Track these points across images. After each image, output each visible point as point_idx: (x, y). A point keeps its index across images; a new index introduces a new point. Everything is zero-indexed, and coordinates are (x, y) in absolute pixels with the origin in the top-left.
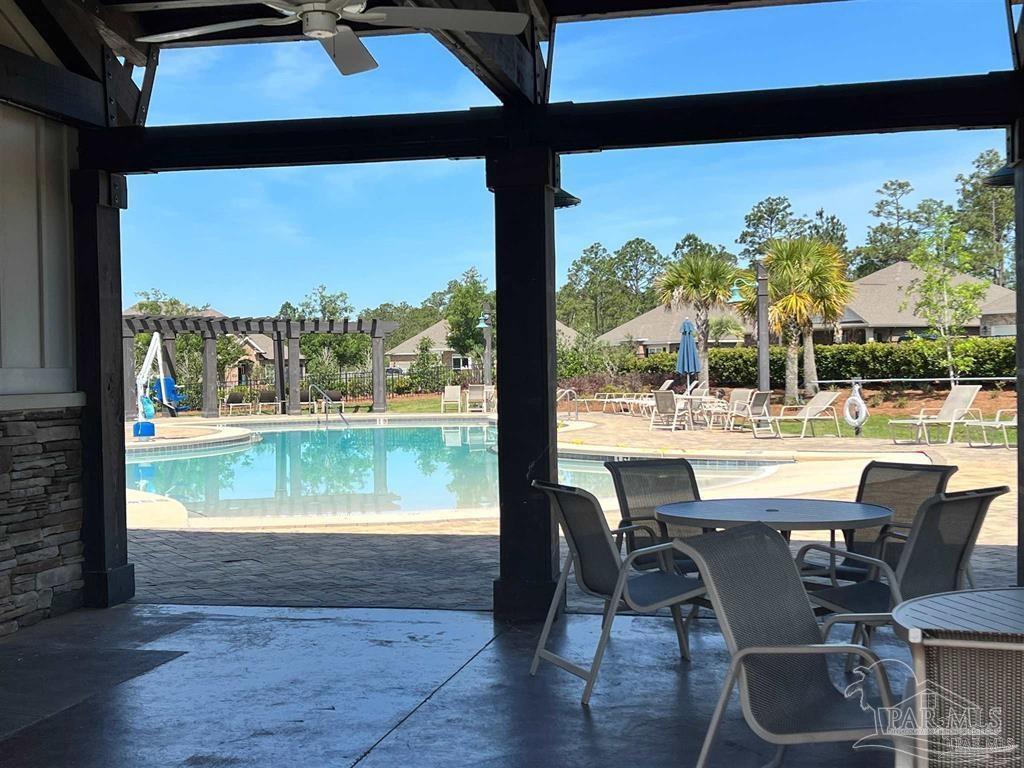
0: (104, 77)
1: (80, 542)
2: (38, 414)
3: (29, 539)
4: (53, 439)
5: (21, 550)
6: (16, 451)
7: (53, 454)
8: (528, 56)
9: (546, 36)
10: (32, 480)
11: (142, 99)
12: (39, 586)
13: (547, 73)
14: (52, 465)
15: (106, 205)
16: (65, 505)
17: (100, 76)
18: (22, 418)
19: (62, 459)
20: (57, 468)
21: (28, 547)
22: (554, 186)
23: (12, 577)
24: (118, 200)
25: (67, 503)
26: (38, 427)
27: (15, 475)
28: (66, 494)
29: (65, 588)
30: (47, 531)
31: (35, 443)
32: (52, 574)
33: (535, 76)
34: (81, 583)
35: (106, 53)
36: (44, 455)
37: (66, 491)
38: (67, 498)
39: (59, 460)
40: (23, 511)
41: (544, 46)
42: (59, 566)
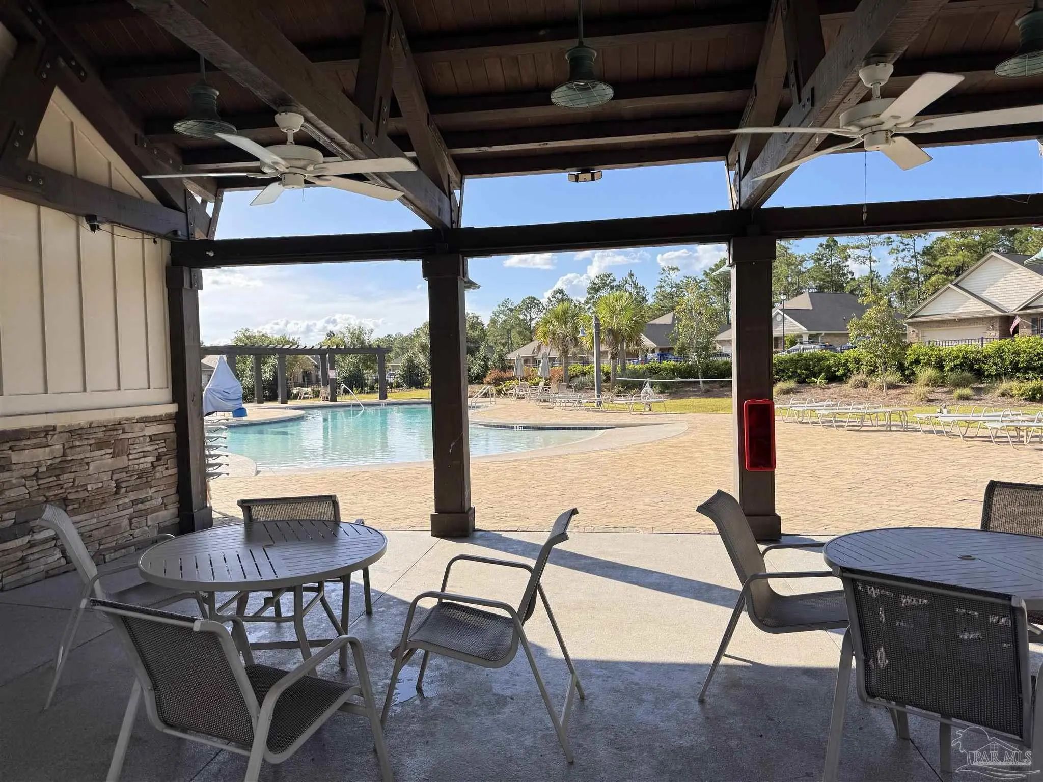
0: (186, 210)
1: (177, 495)
2: (146, 418)
3: (141, 495)
4: (157, 433)
5: (134, 503)
6: (131, 441)
7: (158, 442)
8: (446, 199)
9: (458, 186)
10: (143, 459)
11: (212, 223)
12: (149, 523)
13: (459, 209)
14: (156, 449)
15: (189, 288)
16: (166, 473)
17: (184, 209)
18: (135, 421)
19: (164, 445)
20: (160, 450)
21: (141, 500)
22: (464, 277)
23: (130, 520)
24: (197, 284)
25: (168, 472)
26: (146, 426)
27: (131, 457)
28: (166, 466)
29: (167, 524)
30: (153, 490)
31: (144, 436)
32: (157, 516)
33: (451, 211)
34: (178, 520)
35: (187, 195)
36: (152, 443)
37: (167, 464)
38: (167, 469)
39: (161, 445)
40: (137, 478)
41: (457, 193)
42: (162, 510)
